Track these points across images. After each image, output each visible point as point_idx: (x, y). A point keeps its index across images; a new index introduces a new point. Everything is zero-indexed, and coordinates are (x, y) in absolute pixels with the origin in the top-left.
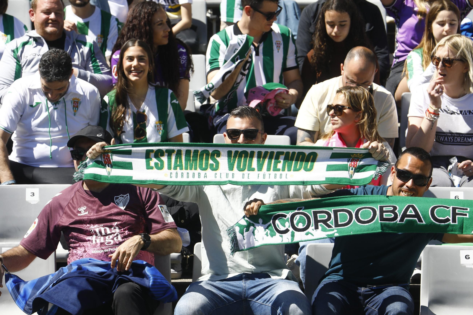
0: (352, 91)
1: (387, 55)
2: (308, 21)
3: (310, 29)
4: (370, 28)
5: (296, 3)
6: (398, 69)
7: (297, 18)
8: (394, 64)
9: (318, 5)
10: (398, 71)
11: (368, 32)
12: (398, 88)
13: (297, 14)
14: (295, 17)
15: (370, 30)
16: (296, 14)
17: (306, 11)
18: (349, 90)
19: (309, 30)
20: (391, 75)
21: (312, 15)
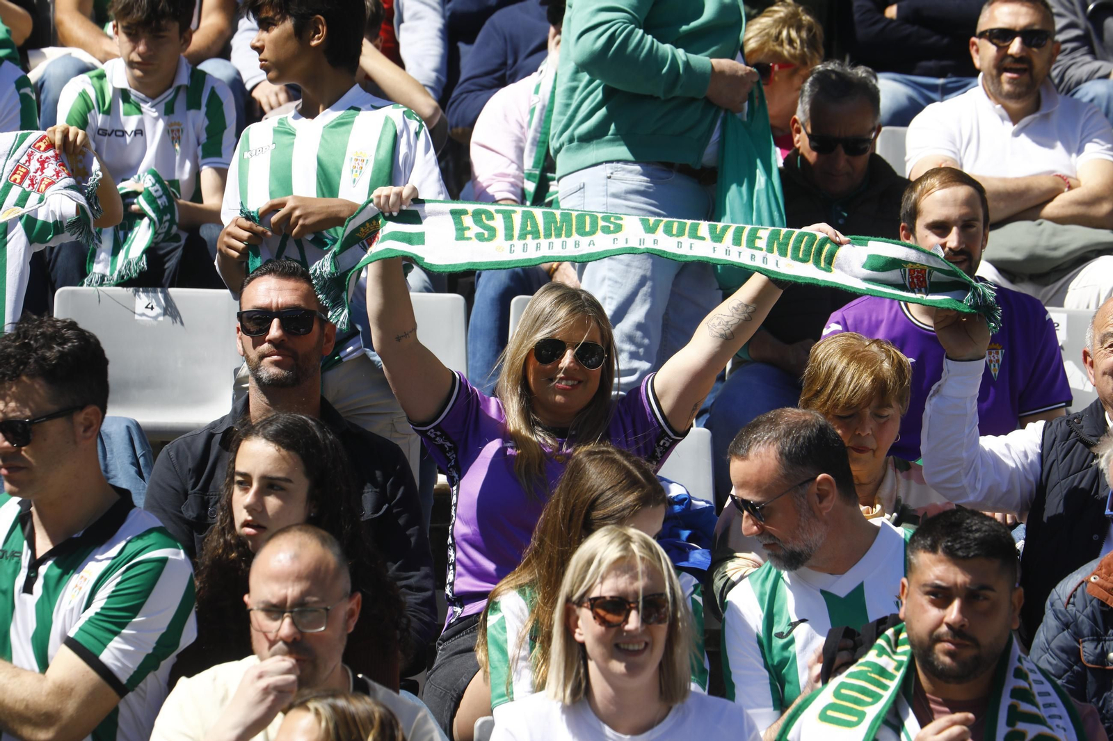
0: (341, 703)
1: (429, 593)
2: (177, 484)
3: (182, 509)
4: (377, 509)
5: (138, 425)
6: (461, 641)
7: (140, 473)
8: (450, 625)
9: (211, 436)
10: (462, 647)
11: (371, 522)
12: (463, 703)
13: (141, 461)
14: (133, 470)
15: (376, 515)
16: (136, 463)
17: (172, 454)
18: (330, 700)
19: (181, 512)
20: (439, 660)
21: (190, 464)
